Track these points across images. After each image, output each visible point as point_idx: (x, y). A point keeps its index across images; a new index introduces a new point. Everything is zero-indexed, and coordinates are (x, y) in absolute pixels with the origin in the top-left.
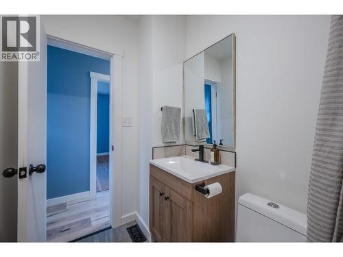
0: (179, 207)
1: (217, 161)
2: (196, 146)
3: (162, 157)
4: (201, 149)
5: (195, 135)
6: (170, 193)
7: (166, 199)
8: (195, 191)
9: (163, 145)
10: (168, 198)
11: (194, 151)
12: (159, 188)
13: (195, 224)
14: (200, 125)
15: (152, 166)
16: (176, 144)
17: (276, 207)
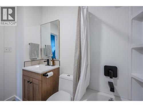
0: (37, 84)
1: (54, 65)
2: (46, 60)
3: (30, 66)
4: (48, 61)
5: (46, 56)
6: (32, 80)
7: (30, 83)
8: (43, 76)
9: (30, 60)
10: (32, 82)
11: (45, 62)
12: (27, 79)
13: (43, 89)
14: (48, 51)
15: (23, 70)
16: (37, 59)
17: (69, 76)
